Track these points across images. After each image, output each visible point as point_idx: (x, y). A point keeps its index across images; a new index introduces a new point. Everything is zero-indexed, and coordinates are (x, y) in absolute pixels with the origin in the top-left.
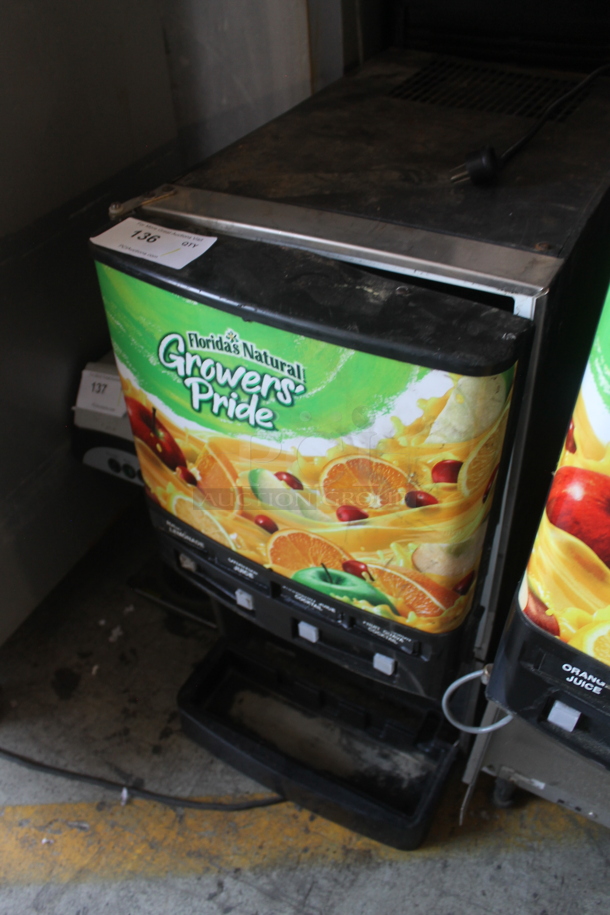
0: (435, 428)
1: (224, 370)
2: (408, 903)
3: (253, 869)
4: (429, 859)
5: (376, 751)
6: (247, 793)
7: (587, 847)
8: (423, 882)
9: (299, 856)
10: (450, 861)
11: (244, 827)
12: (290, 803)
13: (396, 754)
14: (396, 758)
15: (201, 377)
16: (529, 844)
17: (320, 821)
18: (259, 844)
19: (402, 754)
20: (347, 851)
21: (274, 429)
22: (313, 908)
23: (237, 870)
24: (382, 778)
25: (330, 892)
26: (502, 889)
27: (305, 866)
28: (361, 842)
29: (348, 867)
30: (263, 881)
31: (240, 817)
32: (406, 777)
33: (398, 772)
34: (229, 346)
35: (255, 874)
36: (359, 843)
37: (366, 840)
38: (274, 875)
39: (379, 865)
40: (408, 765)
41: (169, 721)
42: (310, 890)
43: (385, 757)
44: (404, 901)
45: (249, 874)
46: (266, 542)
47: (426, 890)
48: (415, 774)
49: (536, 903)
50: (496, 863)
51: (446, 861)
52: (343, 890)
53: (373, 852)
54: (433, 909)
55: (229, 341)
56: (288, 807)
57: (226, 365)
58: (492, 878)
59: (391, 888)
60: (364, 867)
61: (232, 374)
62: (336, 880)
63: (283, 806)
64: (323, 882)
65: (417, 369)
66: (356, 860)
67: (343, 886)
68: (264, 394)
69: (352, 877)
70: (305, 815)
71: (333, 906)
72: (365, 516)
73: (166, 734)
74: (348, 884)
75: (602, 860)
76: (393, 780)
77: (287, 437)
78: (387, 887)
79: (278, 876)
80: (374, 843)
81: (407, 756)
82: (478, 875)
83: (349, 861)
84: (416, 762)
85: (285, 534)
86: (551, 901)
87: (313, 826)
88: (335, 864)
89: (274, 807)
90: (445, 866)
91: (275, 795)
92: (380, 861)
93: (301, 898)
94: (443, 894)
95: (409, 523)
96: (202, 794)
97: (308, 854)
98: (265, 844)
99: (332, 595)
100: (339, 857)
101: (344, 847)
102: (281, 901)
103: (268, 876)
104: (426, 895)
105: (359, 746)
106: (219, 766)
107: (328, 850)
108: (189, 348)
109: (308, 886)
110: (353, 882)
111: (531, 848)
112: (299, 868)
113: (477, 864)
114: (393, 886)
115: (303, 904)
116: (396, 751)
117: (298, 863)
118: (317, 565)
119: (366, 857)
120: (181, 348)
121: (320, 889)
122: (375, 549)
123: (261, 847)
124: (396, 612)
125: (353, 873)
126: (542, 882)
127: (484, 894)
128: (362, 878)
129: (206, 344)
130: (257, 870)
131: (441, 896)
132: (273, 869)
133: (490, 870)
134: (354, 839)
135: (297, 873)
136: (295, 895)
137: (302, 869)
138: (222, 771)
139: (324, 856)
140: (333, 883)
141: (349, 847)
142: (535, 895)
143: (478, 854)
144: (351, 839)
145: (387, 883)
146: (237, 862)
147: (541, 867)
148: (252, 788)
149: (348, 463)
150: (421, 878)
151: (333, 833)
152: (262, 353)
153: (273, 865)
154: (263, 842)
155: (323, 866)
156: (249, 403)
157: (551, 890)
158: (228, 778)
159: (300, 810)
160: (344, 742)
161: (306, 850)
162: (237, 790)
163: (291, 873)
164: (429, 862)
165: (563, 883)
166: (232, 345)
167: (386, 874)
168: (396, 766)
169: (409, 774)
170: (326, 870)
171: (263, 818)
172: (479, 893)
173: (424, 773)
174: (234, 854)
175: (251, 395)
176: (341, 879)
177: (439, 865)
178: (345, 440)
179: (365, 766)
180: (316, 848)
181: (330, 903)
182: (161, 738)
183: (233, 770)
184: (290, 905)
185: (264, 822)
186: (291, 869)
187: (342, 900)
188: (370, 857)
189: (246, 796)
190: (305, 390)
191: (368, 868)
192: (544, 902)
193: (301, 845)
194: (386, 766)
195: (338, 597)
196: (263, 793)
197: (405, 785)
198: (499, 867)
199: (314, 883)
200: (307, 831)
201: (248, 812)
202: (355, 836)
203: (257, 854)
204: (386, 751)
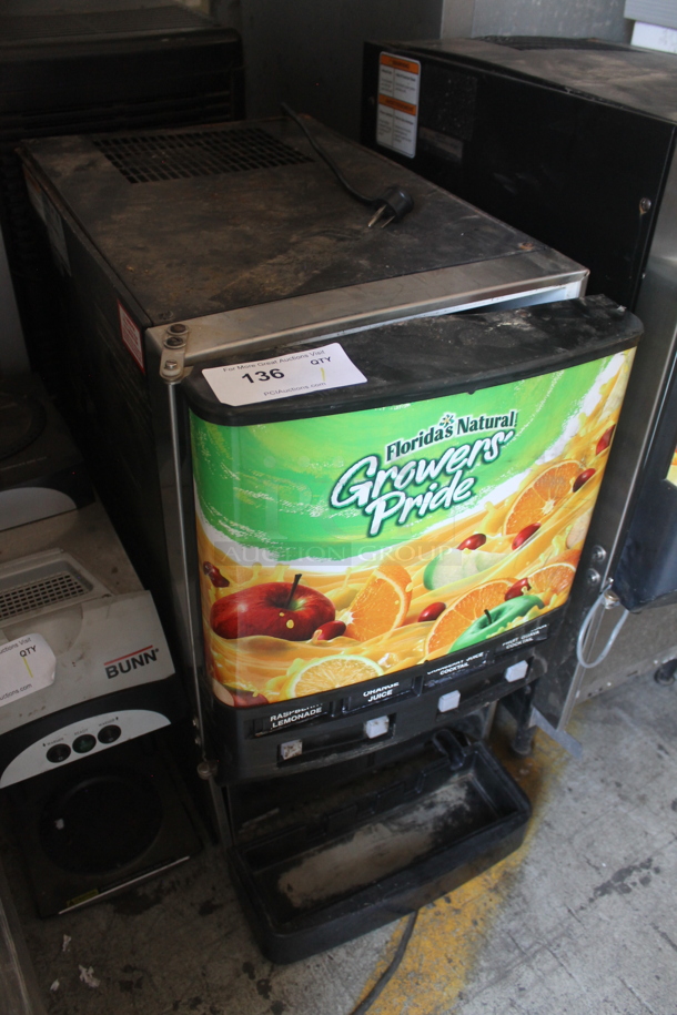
0: (607, 405)
1: (428, 464)
2: (564, 870)
3: (468, 980)
4: (538, 831)
5: (422, 809)
6: (387, 942)
7: (585, 726)
8: (553, 848)
9: (478, 932)
10: (546, 818)
11: (420, 965)
12: (422, 910)
13: (435, 796)
14: (439, 799)
15: (394, 489)
16: (563, 759)
17: (453, 895)
18: (445, 961)
19: (438, 792)
20: (495, 889)
21: (472, 494)
22: (531, 947)
23: (460, 996)
24: (450, 820)
25: (524, 925)
26: (588, 799)
27: (489, 932)
28: (494, 874)
29: (510, 897)
30: (484, 977)
31: (407, 963)
32: (461, 802)
33: (452, 805)
34: (441, 431)
35: (473, 981)
36: (493, 875)
37: (494, 869)
38: (483, 964)
39: (521, 872)
40: (450, 794)
41: (252, 977)
42: (513, 940)
43: (432, 805)
44: (561, 872)
45: (470, 987)
46: (426, 634)
47: (561, 851)
48: (462, 794)
49: (608, 785)
50: (566, 790)
51: (545, 822)
52: (528, 914)
53: (508, 870)
54: (578, 855)
55: (442, 427)
56: (424, 914)
57: (429, 458)
58: (576, 800)
59: (546, 874)
60: (517, 885)
61: (437, 463)
62: (516, 914)
63: (420, 917)
64: (513, 925)
65: (605, 360)
66: (507, 887)
67: (524, 911)
68: (469, 464)
69: (521, 899)
70: (441, 903)
71: (537, 930)
72: (538, 527)
73: (264, 989)
74: (525, 906)
75: (600, 725)
76: (456, 813)
77: (484, 495)
78: (543, 877)
79: (486, 961)
80: (499, 864)
81: (444, 788)
82: (568, 807)
83: (505, 893)
84: (452, 786)
85: (452, 608)
86: (611, 775)
87: (455, 904)
88: (502, 906)
89: (416, 926)
90: (549, 825)
91: (406, 919)
92: (518, 869)
93: (517, 951)
94: (570, 840)
95: (571, 508)
96: (361, 989)
97: (480, 922)
98: (449, 956)
99: (488, 637)
100: (497, 899)
101: (490, 890)
102: (510, 971)
103: (481, 970)
104: (564, 854)
105: (408, 819)
106: (340, 953)
107: (485, 904)
108: (386, 463)
109: (509, 940)
110: (524, 900)
111: (568, 760)
112: (489, 938)
113: (560, 802)
114: (544, 873)
115: (523, 953)
116: (432, 794)
117: (483, 936)
118: (479, 616)
119: (509, 878)
120: (371, 472)
121: (517, 931)
122: (538, 556)
123: (450, 961)
124: (541, 605)
125: (518, 896)
126: (595, 770)
127: (584, 813)
128: (525, 891)
129: (411, 446)
130: (471, 976)
131: (571, 843)
132: (477, 961)
133: (569, 796)
134: (488, 877)
135: (492, 942)
136: (512, 956)
137: (491, 936)
138: (348, 953)
139: (489, 911)
140: (518, 918)
141: (492, 886)
142: (602, 781)
143: (552, 797)
144: (486, 880)
145: (540, 875)
146: (453, 991)
147: (585, 764)
148: (383, 937)
149: (536, 484)
150: (549, 848)
151: (473, 892)
152: (478, 419)
153: (473, 959)
154: (446, 956)
155: (498, 917)
156: (449, 486)
157: (603, 768)
158: (359, 951)
159: (434, 905)
160: (395, 828)
161: (475, 923)
162: (378, 951)
163: (490, 948)
164: (540, 834)
165: (603, 758)
166: (444, 430)
167: (532, 871)
168: (446, 803)
169: (460, 799)
170: (502, 917)
171: (422, 942)
172: (582, 816)
173: (466, 787)
174: (443, 990)
175: (454, 474)
176: (518, 909)
177: (546, 828)
178: (538, 463)
179: (430, 826)
180: (478, 913)
181: (533, 930)
182: (267, 997)
183: (354, 941)
184: (518, 964)
185: (426, 944)
186: (486, 945)
187: (536, 919)
188: (511, 875)
189: (389, 945)
190: (514, 434)
191: (520, 882)
192: (610, 779)
193: (468, 924)
194: (440, 811)
195: (493, 635)
196: (396, 928)
197: (468, 808)
198: (570, 790)
199: (509, 933)
200: (457, 911)
201: (408, 953)
202: (485, 875)
203: (454, 968)
204: (427, 802)
